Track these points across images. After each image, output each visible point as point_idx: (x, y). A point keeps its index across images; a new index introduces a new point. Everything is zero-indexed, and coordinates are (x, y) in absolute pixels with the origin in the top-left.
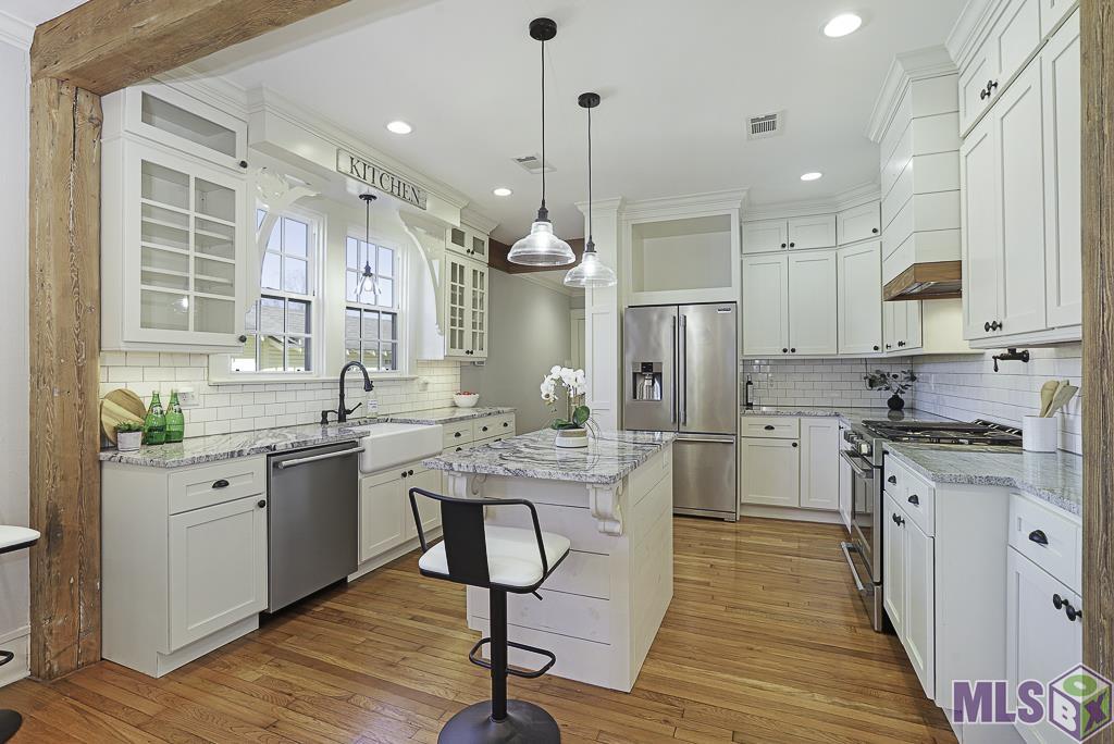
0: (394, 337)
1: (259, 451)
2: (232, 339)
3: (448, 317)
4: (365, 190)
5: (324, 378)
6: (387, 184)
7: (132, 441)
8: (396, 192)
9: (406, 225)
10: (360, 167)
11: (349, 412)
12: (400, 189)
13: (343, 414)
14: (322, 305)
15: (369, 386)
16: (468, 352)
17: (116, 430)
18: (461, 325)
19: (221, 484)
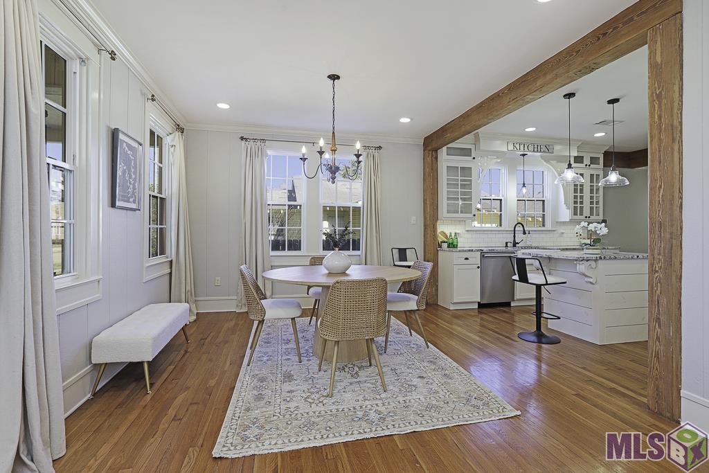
0: (544, 211)
1: (478, 251)
2: (471, 216)
3: (572, 200)
4: (522, 153)
5: (507, 229)
6: (531, 148)
7: (445, 245)
8: (536, 150)
9: (545, 161)
10: (518, 146)
11: (518, 243)
12: (537, 149)
13: (515, 244)
14: (506, 200)
15: (524, 233)
16: (586, 217)
17: (442, 242)
18: (582, 203)
19: (467, 259)
